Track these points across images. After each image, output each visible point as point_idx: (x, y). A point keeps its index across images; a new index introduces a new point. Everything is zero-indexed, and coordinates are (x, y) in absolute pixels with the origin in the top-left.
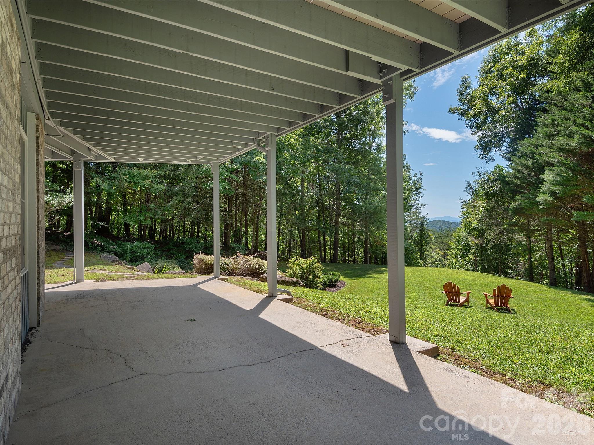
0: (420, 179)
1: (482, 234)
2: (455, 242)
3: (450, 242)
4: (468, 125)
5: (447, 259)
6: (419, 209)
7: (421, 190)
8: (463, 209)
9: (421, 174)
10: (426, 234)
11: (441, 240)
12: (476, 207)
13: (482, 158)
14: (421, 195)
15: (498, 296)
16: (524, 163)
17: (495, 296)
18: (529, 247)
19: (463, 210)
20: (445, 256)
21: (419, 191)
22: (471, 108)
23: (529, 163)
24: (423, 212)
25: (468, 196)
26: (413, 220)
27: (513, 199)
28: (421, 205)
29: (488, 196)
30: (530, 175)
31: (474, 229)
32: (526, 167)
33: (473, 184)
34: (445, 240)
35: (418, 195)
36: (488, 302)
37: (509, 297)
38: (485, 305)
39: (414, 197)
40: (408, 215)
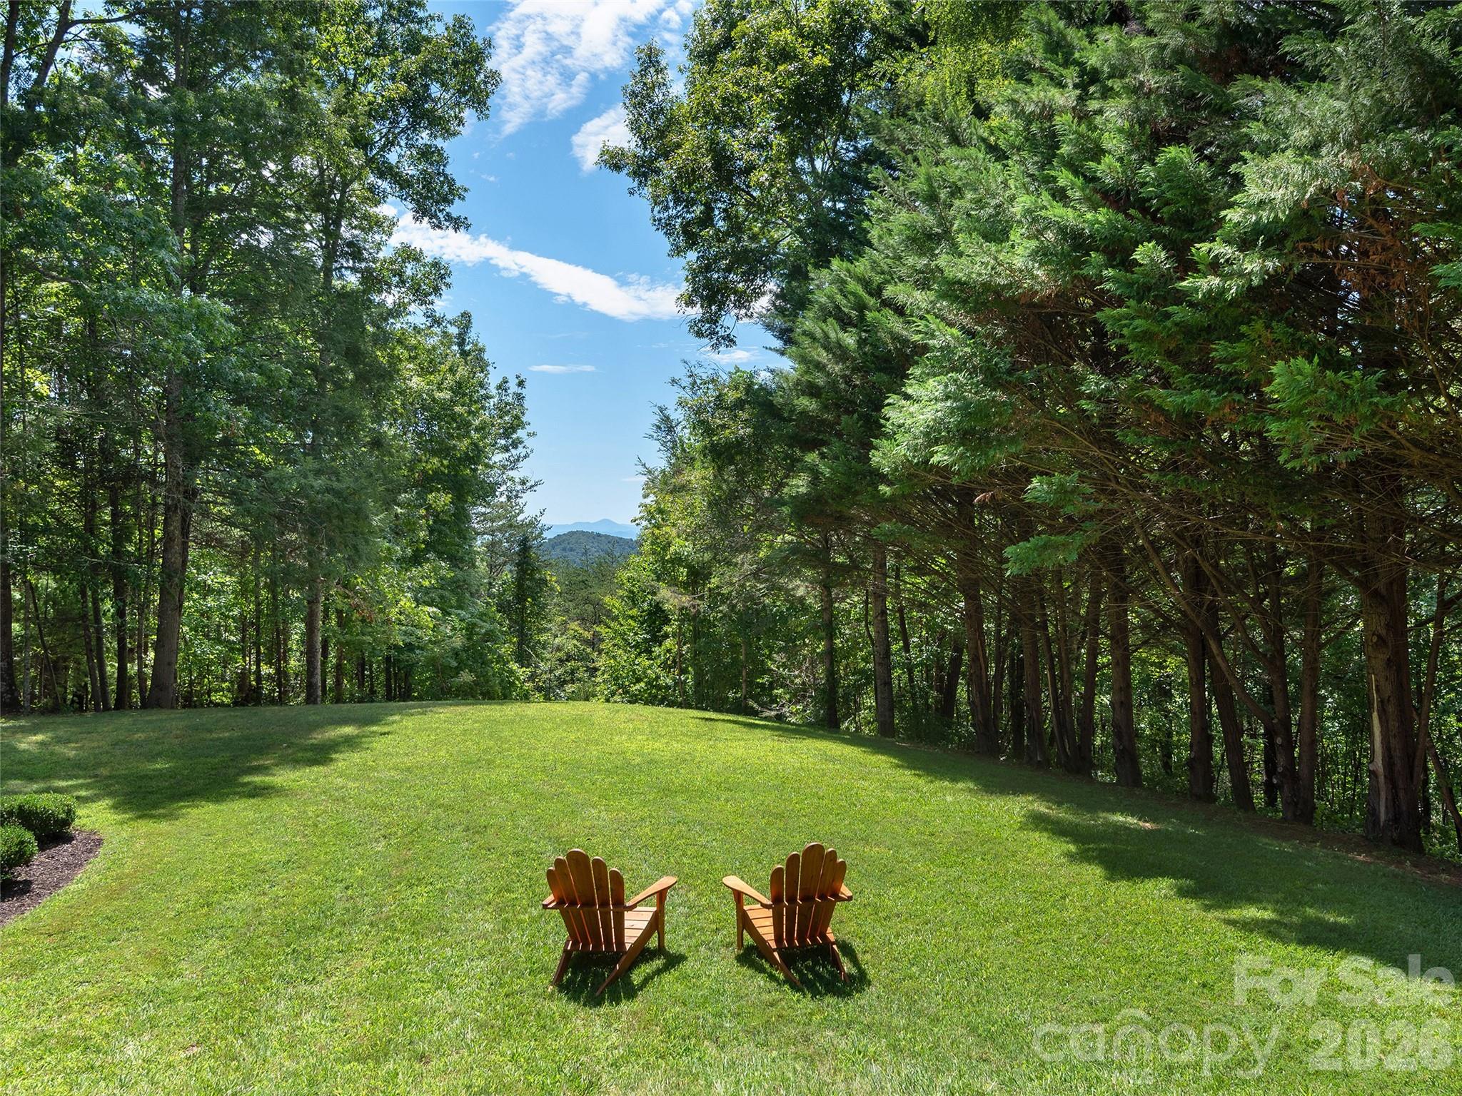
0: (520, 397)
1: (698, 576)
2: (622, 598)
3: (607, 599)
4: (660, 220)
5: (600, 652)
6: (517, 497)
7: (520, 433)
8: (645, 496)
9: (521, 384)
10: (537, 576)
11: (584, 593)
12: (683, 488)
13: (699, 334)
14: (520, 451)
15: (792, 900)
16: (832, 335)
17: (777, 900)
18: (826, 617)
19: (648, 501)
20: (594, 642)
21: (514, 436)
22: (666, 156)
23: (850, 340)
24: (530, 505)
25: (661, 454)
26: (500, 529)
27: (792, 466)
28: (523, 483)
29: (721, 454)
30: (848, 380)
31: (678, 560)
32: (840, 353)
33: (677, 415)
34: (598, 593)
35: (514, 452)
36: (744, 922)
37: (836, 895)
38: (734, 938)
39: (498, 458)
40: (484, 514)
